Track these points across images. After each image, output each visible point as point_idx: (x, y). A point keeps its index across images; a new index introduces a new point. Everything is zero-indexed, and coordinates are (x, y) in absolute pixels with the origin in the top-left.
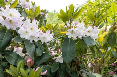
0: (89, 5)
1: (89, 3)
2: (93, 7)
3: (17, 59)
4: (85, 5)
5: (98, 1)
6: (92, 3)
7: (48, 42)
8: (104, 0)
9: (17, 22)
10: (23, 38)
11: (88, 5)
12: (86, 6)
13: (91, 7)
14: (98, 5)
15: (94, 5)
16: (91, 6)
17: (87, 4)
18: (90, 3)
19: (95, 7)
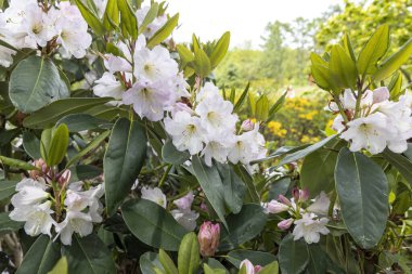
0: (349, 19)
1: (347, 14)
2: (363, 27)
3: (160, 223)
4: (331, 19)
5: (382, 6)
6: (358, 13)
7: (252, 163)
8: (409, 2)
9: (169, 94)
10: (182, 149)
11: (345, 19)
12: (336, 26)
13: (357, 28)
14: (385, 19)
15: (369, 20)
16: (354, 22)
17: (339, 19)
18: (351, 12)
19: (371, 25)
